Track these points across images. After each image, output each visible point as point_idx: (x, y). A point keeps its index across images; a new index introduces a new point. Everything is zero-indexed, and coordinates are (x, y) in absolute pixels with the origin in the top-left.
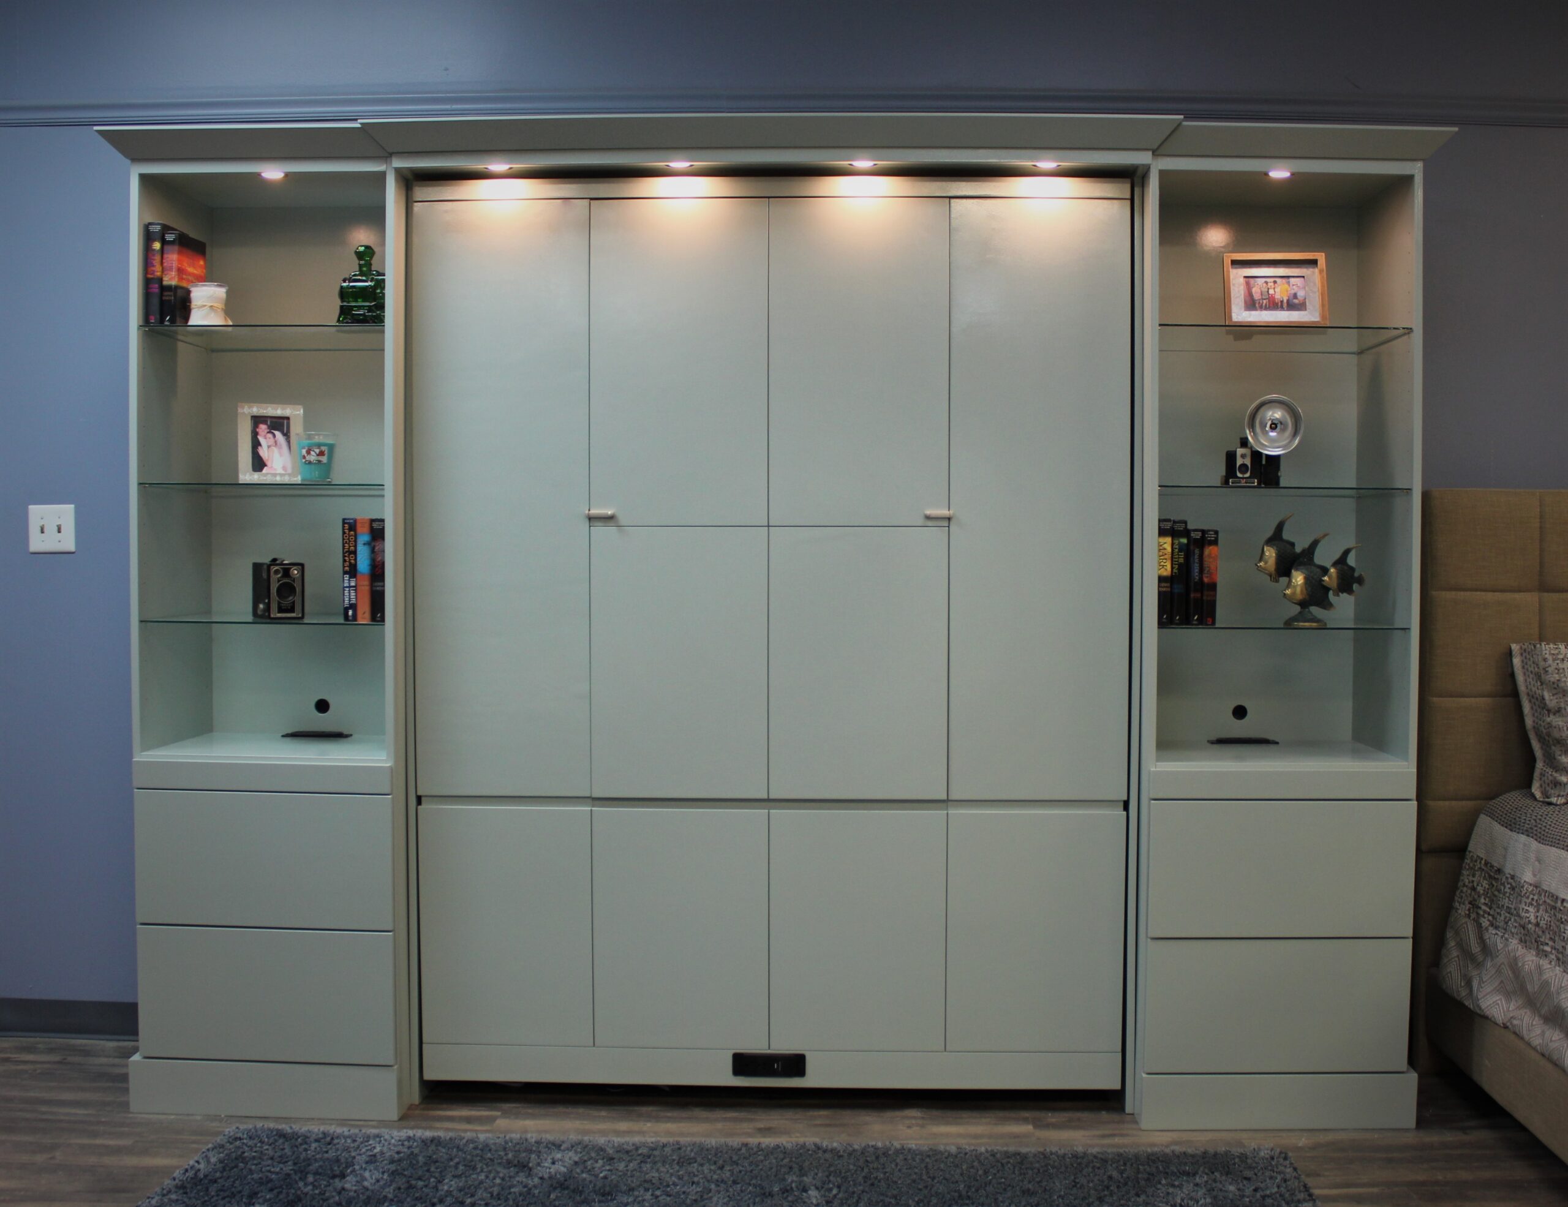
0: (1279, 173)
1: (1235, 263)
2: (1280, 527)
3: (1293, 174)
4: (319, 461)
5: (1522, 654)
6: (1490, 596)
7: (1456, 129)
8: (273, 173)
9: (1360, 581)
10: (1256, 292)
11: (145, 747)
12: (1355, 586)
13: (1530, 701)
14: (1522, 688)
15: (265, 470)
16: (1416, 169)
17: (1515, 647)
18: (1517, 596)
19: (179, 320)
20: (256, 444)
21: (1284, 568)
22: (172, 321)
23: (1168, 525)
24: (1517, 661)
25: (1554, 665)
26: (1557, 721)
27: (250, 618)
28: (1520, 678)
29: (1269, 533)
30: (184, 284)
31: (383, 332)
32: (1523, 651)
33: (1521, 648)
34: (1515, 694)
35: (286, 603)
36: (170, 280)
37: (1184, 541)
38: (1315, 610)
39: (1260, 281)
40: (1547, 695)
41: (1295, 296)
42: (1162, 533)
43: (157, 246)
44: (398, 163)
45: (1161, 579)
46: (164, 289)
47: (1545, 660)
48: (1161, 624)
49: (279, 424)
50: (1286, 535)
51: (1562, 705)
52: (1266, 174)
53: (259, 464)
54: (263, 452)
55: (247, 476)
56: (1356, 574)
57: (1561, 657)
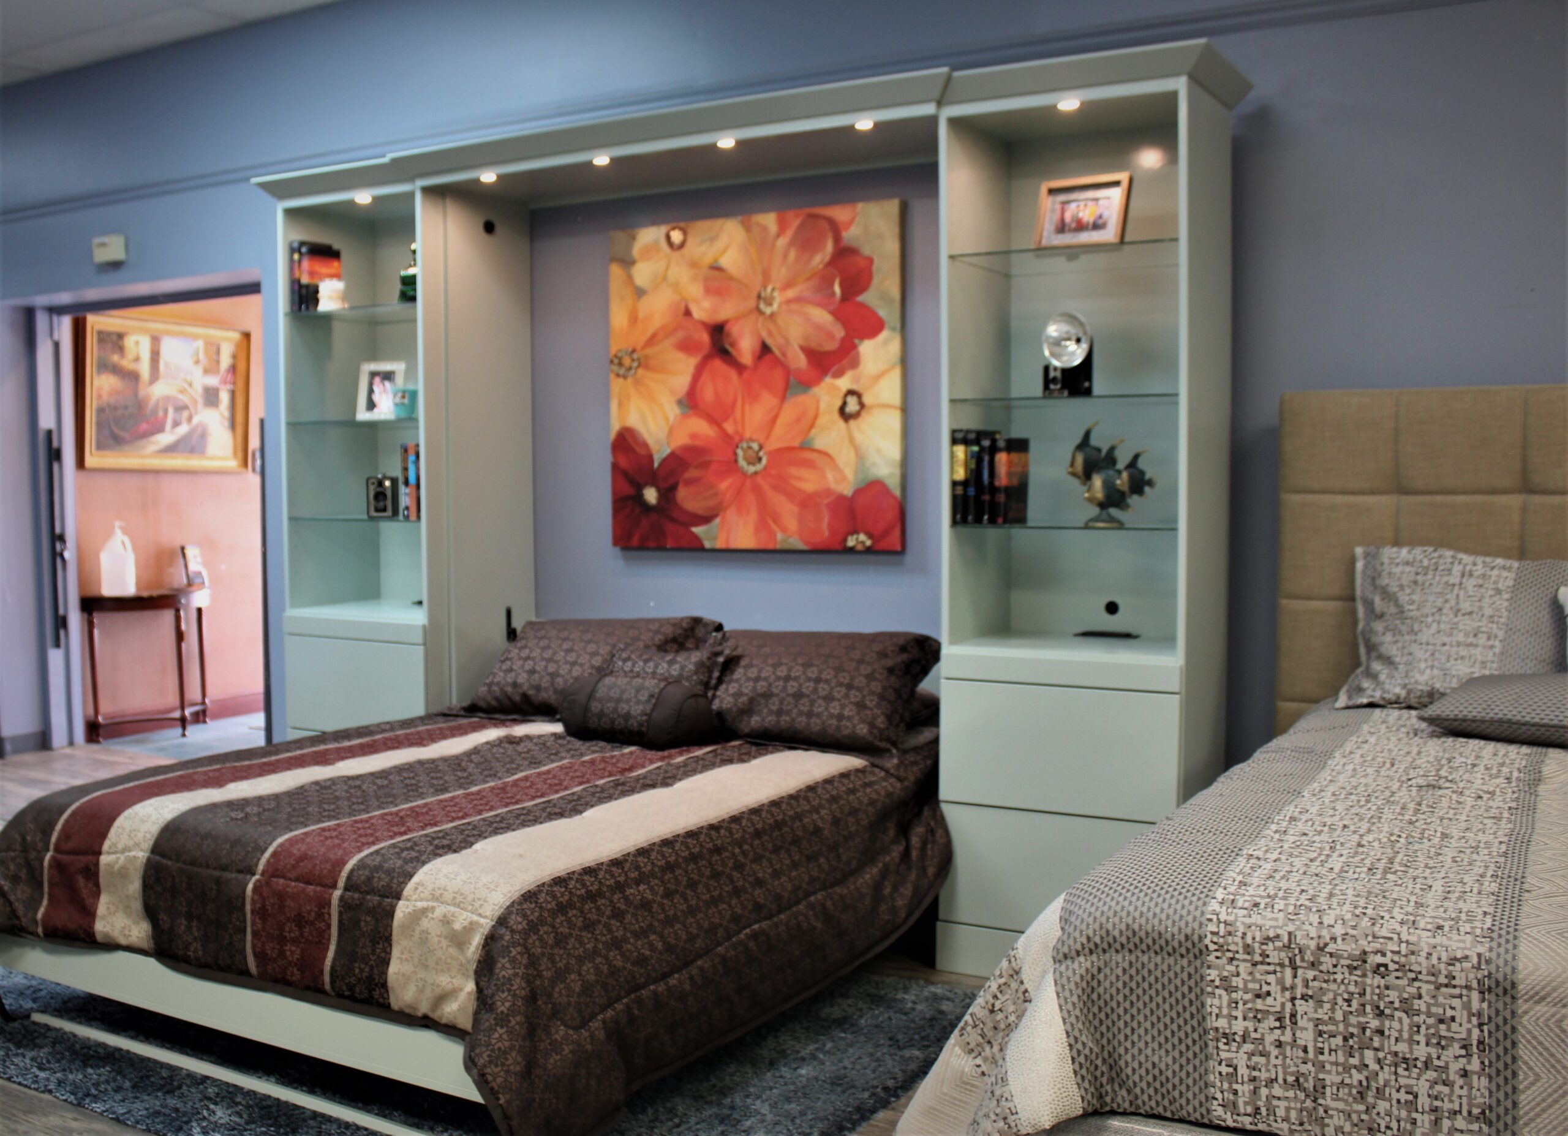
0: (1069, 103)
1: (1052, 191)
2: (1087, 435)
3: (1082, 104)
4: (403, 404)
5: (1365, 558)
6: (1339, 499)
7: (1202, 41)
8: (363, 197)
9: (1150, 483)
10: (1068, 217)
11: (294, 605)
12: (1147, 489)
13: (1364, 605)
14: (1358, 593)
15: (375, 410)
16: (1180, 85)
17: (1359, 551)
18: (1371, 500)
19: (311, 308)
20: (371, 391)
21: (1088, 471)
22: (307, 308)
23: (959, 436)
24: (1359, 565)
25: (1388, 570)
26: (1378, 626)
27: (365, 517)
28: (1359, 581)
29: (1078, 440)
30: (315, 281)
31: (415, 307)
32: (1367, 555)
33: (1364, 552)
34: (1352, 599)
35: (381, 504)
36: (305, 280)
37: (976, 448)
38: (1113, 511)
39: (1073, 206)
40: (1377, 600)
41: (1100, 217)
42: (954, 441)
43: (296, 256)
44: (421, 183)
45: (954, 484)
46: (301, 286)
47: (1382, 564)
48: (954, 523)
49: (388, 376)
50: (1094, 441)
51: (1385, 610)
52: (1055, 107)
53: (371, 405)
54: (376, 397)
55: (362, 415)
56: (1147, 477)
57: (1397, 561)
